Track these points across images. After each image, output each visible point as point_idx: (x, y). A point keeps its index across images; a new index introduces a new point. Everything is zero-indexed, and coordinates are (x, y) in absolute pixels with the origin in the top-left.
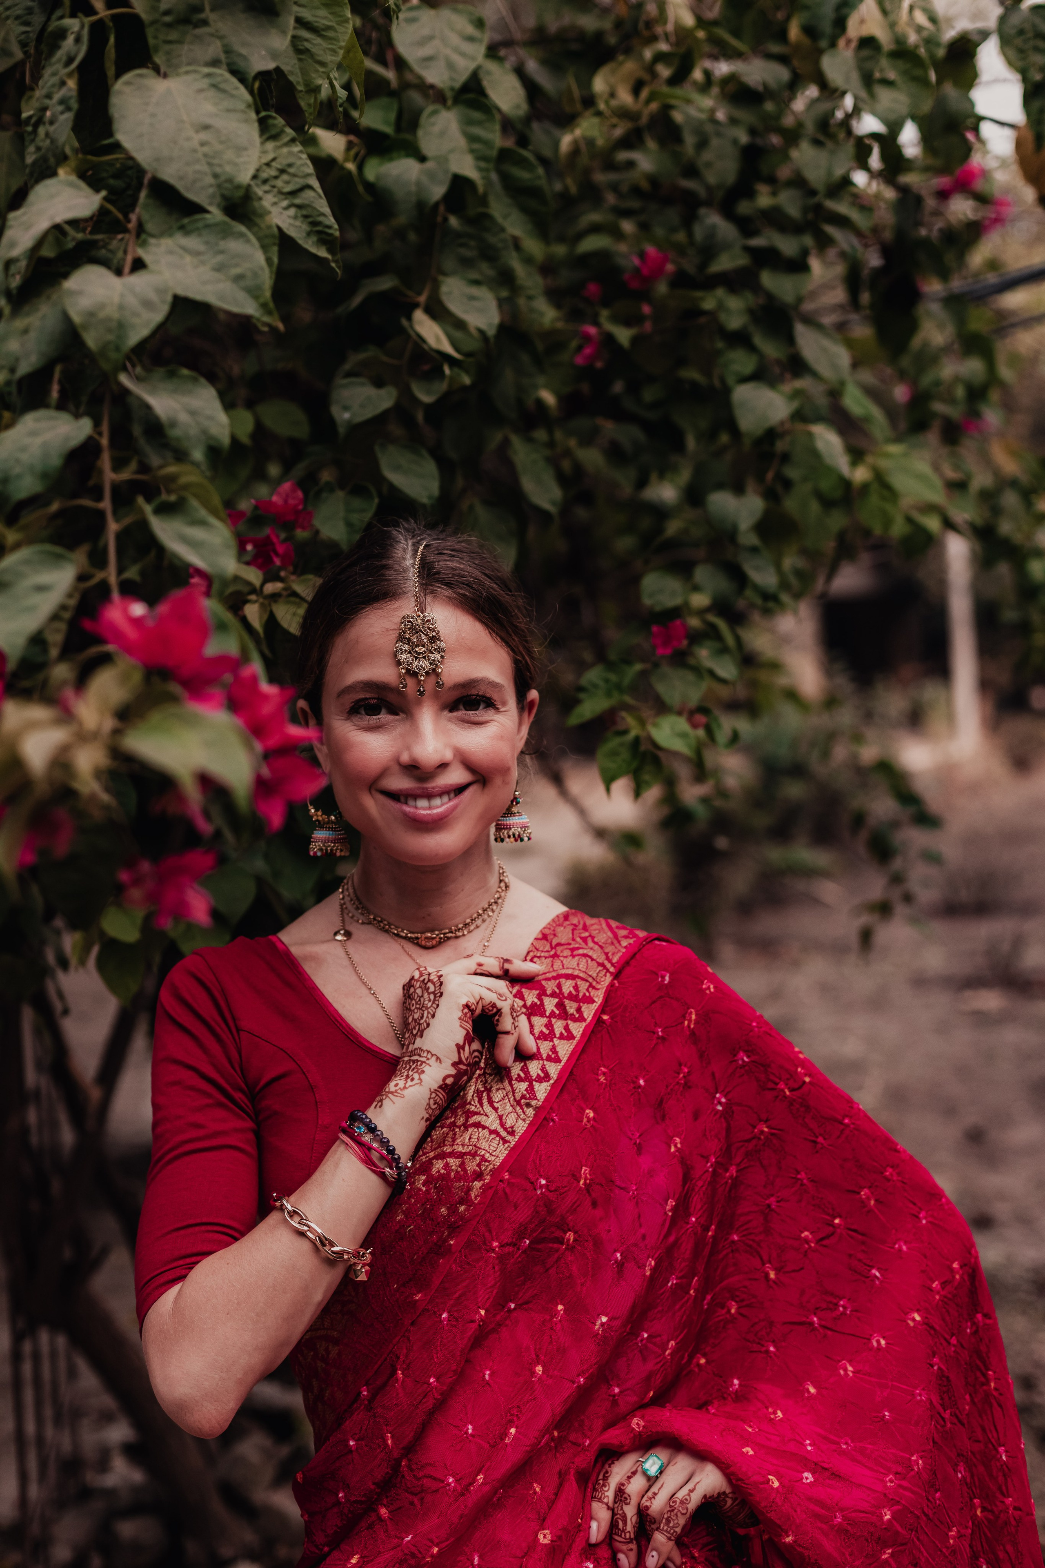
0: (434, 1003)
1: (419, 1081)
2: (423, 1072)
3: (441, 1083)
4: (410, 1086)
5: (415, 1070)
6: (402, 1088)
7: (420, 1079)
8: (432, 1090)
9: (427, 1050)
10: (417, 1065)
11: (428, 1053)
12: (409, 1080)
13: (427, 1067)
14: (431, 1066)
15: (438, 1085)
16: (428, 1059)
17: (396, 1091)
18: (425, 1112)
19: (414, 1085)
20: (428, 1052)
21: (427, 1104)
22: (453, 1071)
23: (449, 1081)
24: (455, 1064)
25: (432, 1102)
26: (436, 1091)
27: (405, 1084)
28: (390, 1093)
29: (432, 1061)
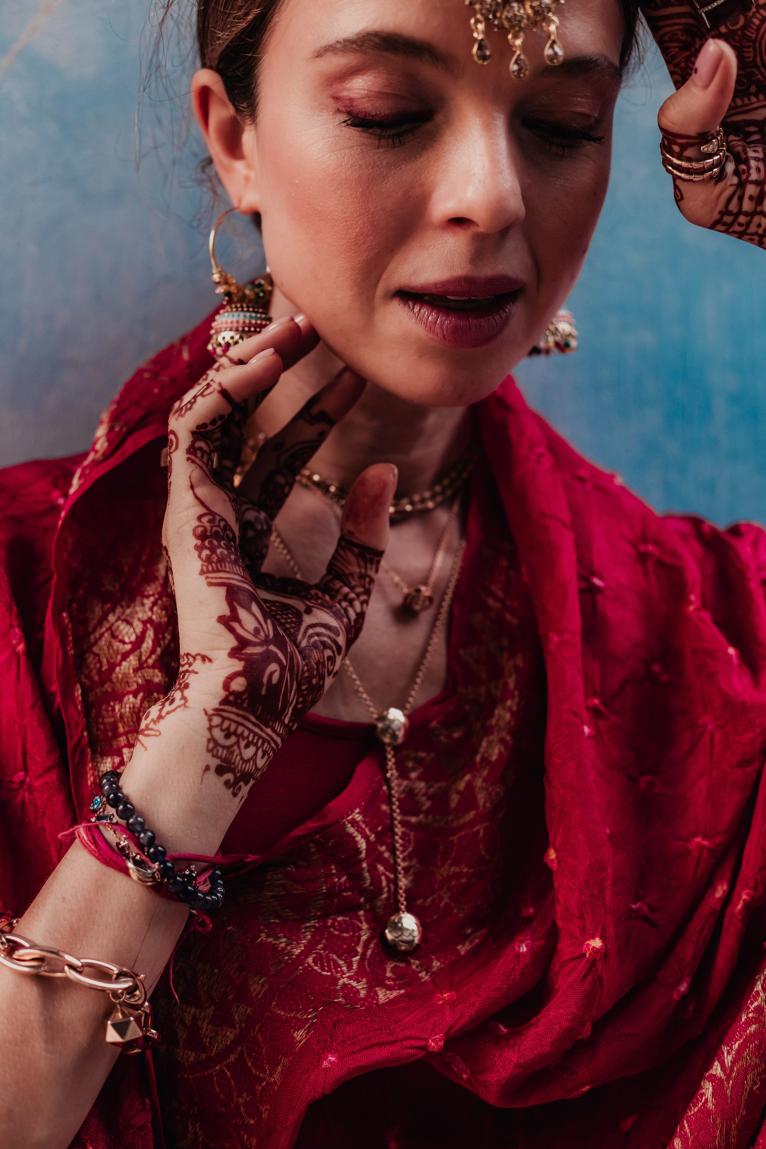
1: (183, 701)
2: (187, 686)
3: (223, 694)
4: (168, 713)
5: (177, 687)
6: (155, 719)
7: (184, 698)
8: (210, 712)
10: (180, 680)
11: (188, 658)
12: (167, 703)
13: (192, 675)
14: (197, 673)
15: (219, 700)
16: (190, 665)
17: (149, 727)
18: (209, 755)
19: (174, 710)
20: (187, 656)
21: (209, 741)
22: (238, 666)
23: (238, 685)
24: (234, 653)
25: (217, 734)
26: (217, 711)
27: (161, 710)
28: (140, 732)
29: (197, 665)
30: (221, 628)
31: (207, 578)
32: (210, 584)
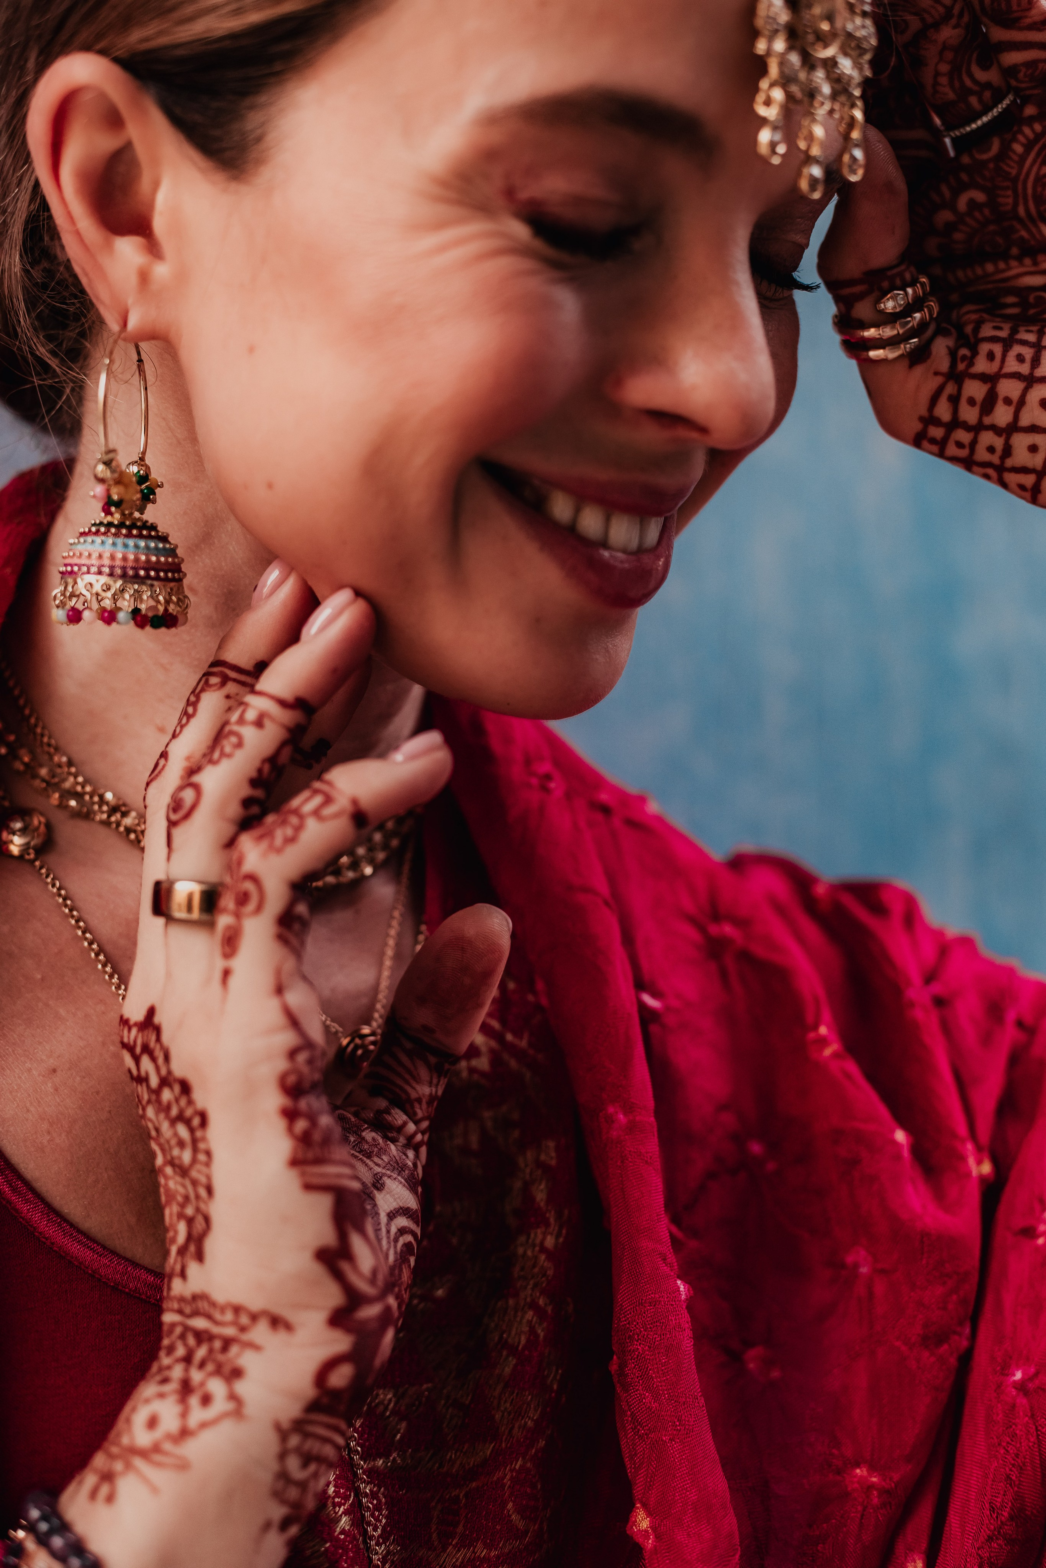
0: (195, 1150)
1: (227, 1405)
2: (237, 1373)
3: (311, 1390)
4: (201, 1423)
5: (210, 1367)
6: (172, 1430)
7: (228, 1397)
8: (286, 1425)
10: (211, 1351)
11: (237, 1315)
12: (194, 1401)
13: (248, 1352)
14: (259, 1349)
15: (302, 1405)
16: (243, 1329)
17: (156, 1448)
18: (274, 1500)
20: (237, 1310)
21: (278, 1475)
22: (342, 1343)
23: (340, 1377)
24: (338, 1319)
25: (293, 1464)
26: (298, 1425)
27: (184, 1415)
28: (135, 1451)
29: (260, 1332)
30: (318, 1270)
31: (303, 1174)
32: (308, 1187)
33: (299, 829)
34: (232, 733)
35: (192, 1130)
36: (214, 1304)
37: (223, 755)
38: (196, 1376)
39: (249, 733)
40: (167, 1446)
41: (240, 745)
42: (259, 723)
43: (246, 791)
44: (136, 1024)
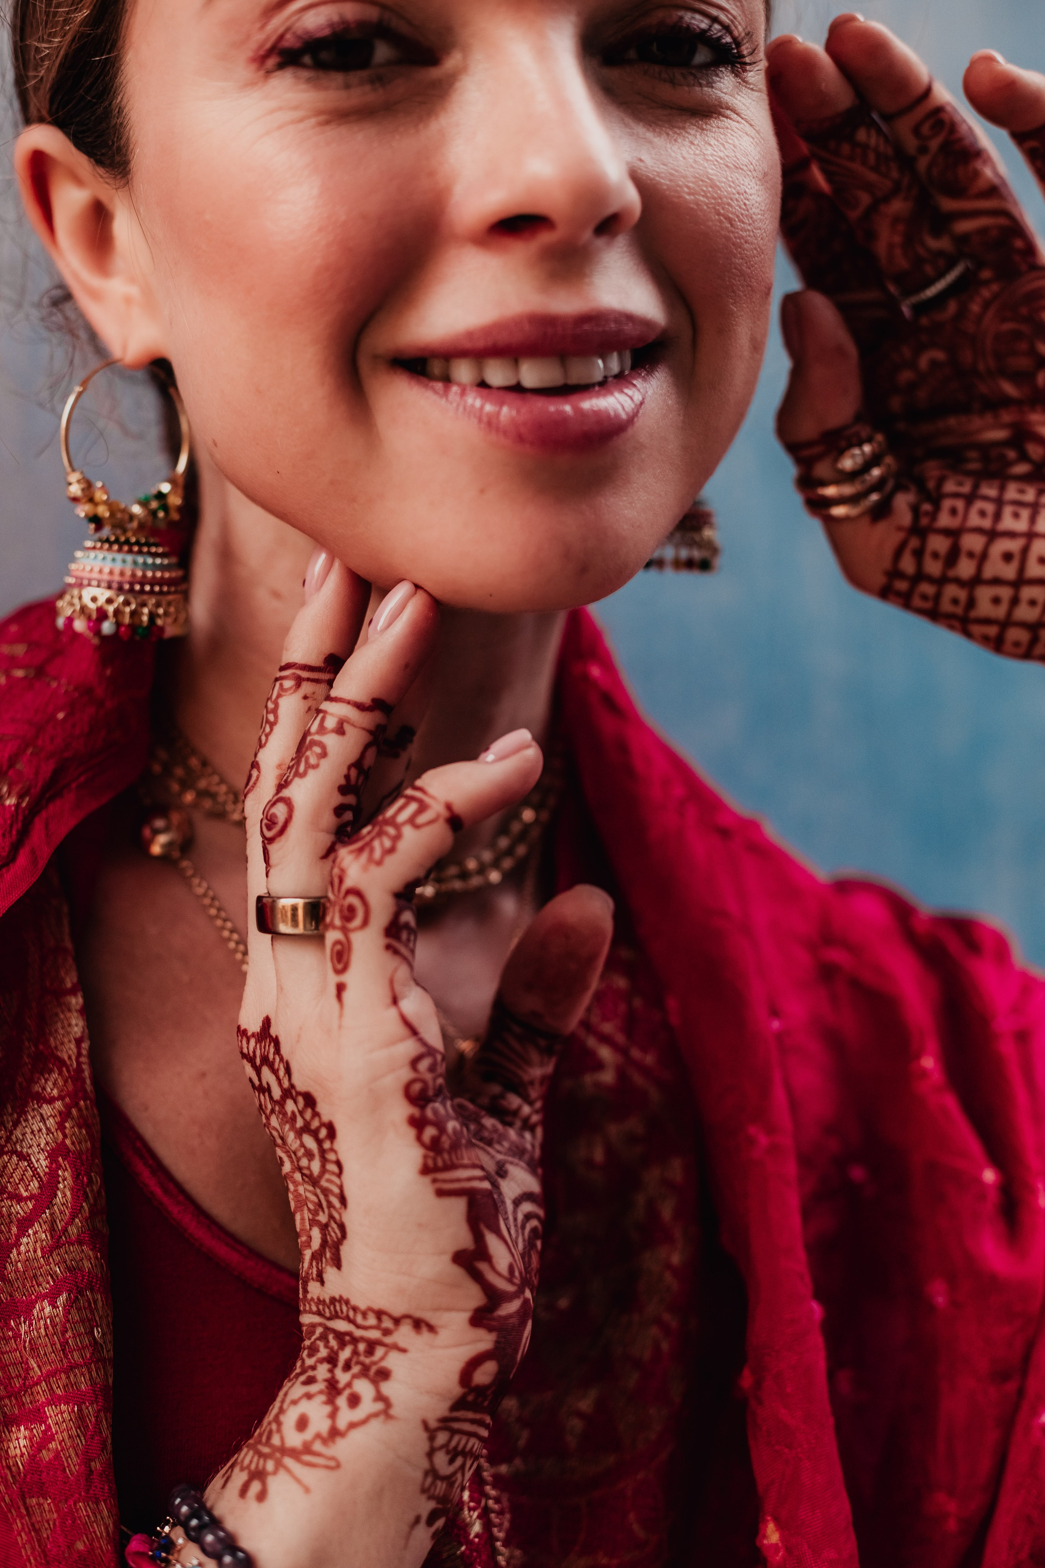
0: (324, 1160)
1: (375, 1407)
2: (382, 1375)
3: (457, 1390)
4: (350, 1424)
5: (356, 1369)
6: (321, 1430)
7: (375, 1399)
8: (433, 1424)
9: (370, 1309)
10: (355, 1352)
11: (379, 1319)
12: (342, 1401)
13: (393, 1354)
14: (404, 1351)
15: (450, 1403)
16: (387, 1332)
17: (307, 1448)
18: (423, 1498)
19: (360, 1421)
20: (379, 1314)
21: (426, 1473)
22: (484, 1341)
23: (484, 1375)
24: (479, 1319)
25: (441, 1460)
26: (445, 1423)
27: (333, 1415)
28: (285, 1451)
29: (404, 1335)
30: (457, 1272)
31: (434, 1181)
32: (441, 1193)
33: (397, 838)
34: (314, 743)
35: (319, 1142)
36: (355, 1309)
37: (309, 766)
38: (343, 1378)
39: (331, 741)
40: (318, 1446)
41: (324, 754)
42: (340, 730)
43: (337, 799)
44: (253, 1035)
